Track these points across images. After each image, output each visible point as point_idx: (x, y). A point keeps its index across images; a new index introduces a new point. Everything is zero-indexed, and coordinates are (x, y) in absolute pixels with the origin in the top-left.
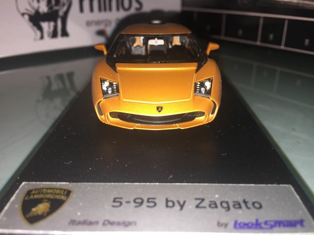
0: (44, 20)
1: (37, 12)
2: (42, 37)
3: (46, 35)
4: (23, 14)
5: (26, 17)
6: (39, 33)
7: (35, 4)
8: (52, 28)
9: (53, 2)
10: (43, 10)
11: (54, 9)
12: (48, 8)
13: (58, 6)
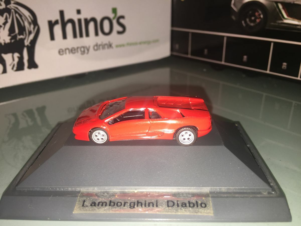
2: (5, 71)
6: (1, 66)
8: (17, 59)
9: (17, 31)
10: (4, 40)
11: (18, 39)
12: (9, 38)
13: (23, 35)
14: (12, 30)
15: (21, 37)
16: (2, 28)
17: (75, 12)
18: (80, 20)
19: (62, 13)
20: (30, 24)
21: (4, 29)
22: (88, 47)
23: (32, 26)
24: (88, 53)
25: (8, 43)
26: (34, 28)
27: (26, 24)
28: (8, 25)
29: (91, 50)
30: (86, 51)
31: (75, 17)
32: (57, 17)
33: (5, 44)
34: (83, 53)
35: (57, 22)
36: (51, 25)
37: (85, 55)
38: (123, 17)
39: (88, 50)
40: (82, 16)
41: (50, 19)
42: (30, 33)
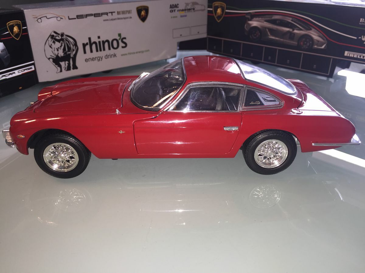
0: (62, 61)
1: (57, 56)
2: (61, 71)
3: (63, 69)
4: (49, 59)
5: (51, 60)
6: (59, 68)
7: (56, 52)
8: (67, 65)
9: (67, 50)
10: (61, 55)
11: (67, 54)
12: (63, 53)
13: (70, 52)
14: (64, 49)
15: (69, 53)
16: (60, 49)
17: (97, 38)
18: (99, 42)
19: (90, 39)
20: (73, 46)
21: (61, 49)
22: (101, 57)
23: (74, 47)
24: (101, 60)
25: (63, 56)
26: (75, 48)
27: (71, 46)
28: (62, 47)
29: (104, 58)
30: (101, 59)
31: (97, 41)
32: (88, 41)
33: (61, 56)
34: (99, 60)
35: (87, 44)
36: (84, 45)
37: (100, 61)
38: (125, 38)
39: (102, 59)
40: (101, 40)
41: (84, 42)
42: (73, 50)
